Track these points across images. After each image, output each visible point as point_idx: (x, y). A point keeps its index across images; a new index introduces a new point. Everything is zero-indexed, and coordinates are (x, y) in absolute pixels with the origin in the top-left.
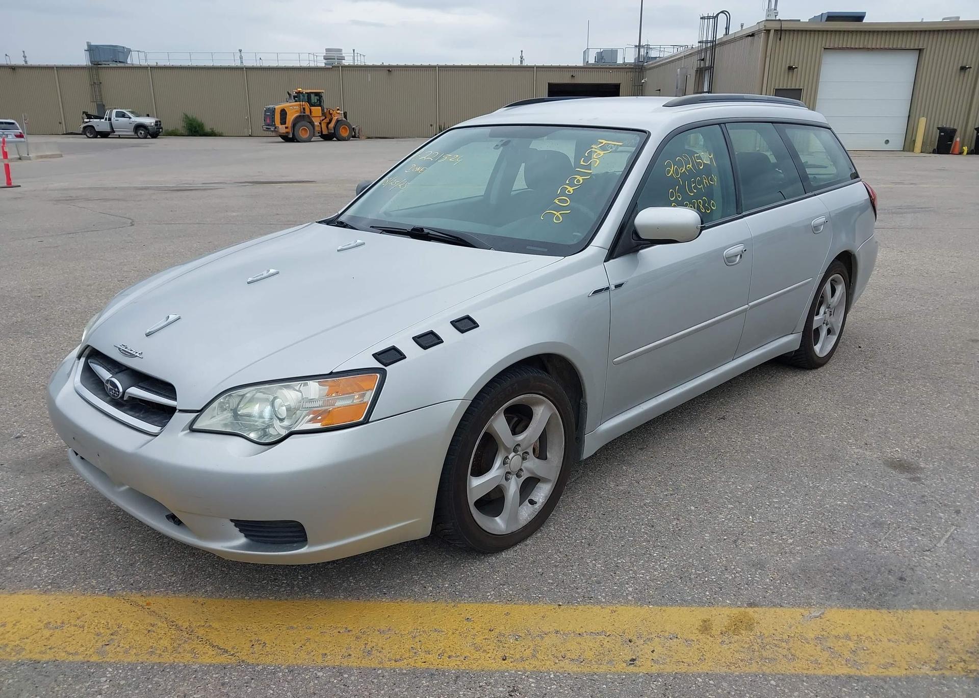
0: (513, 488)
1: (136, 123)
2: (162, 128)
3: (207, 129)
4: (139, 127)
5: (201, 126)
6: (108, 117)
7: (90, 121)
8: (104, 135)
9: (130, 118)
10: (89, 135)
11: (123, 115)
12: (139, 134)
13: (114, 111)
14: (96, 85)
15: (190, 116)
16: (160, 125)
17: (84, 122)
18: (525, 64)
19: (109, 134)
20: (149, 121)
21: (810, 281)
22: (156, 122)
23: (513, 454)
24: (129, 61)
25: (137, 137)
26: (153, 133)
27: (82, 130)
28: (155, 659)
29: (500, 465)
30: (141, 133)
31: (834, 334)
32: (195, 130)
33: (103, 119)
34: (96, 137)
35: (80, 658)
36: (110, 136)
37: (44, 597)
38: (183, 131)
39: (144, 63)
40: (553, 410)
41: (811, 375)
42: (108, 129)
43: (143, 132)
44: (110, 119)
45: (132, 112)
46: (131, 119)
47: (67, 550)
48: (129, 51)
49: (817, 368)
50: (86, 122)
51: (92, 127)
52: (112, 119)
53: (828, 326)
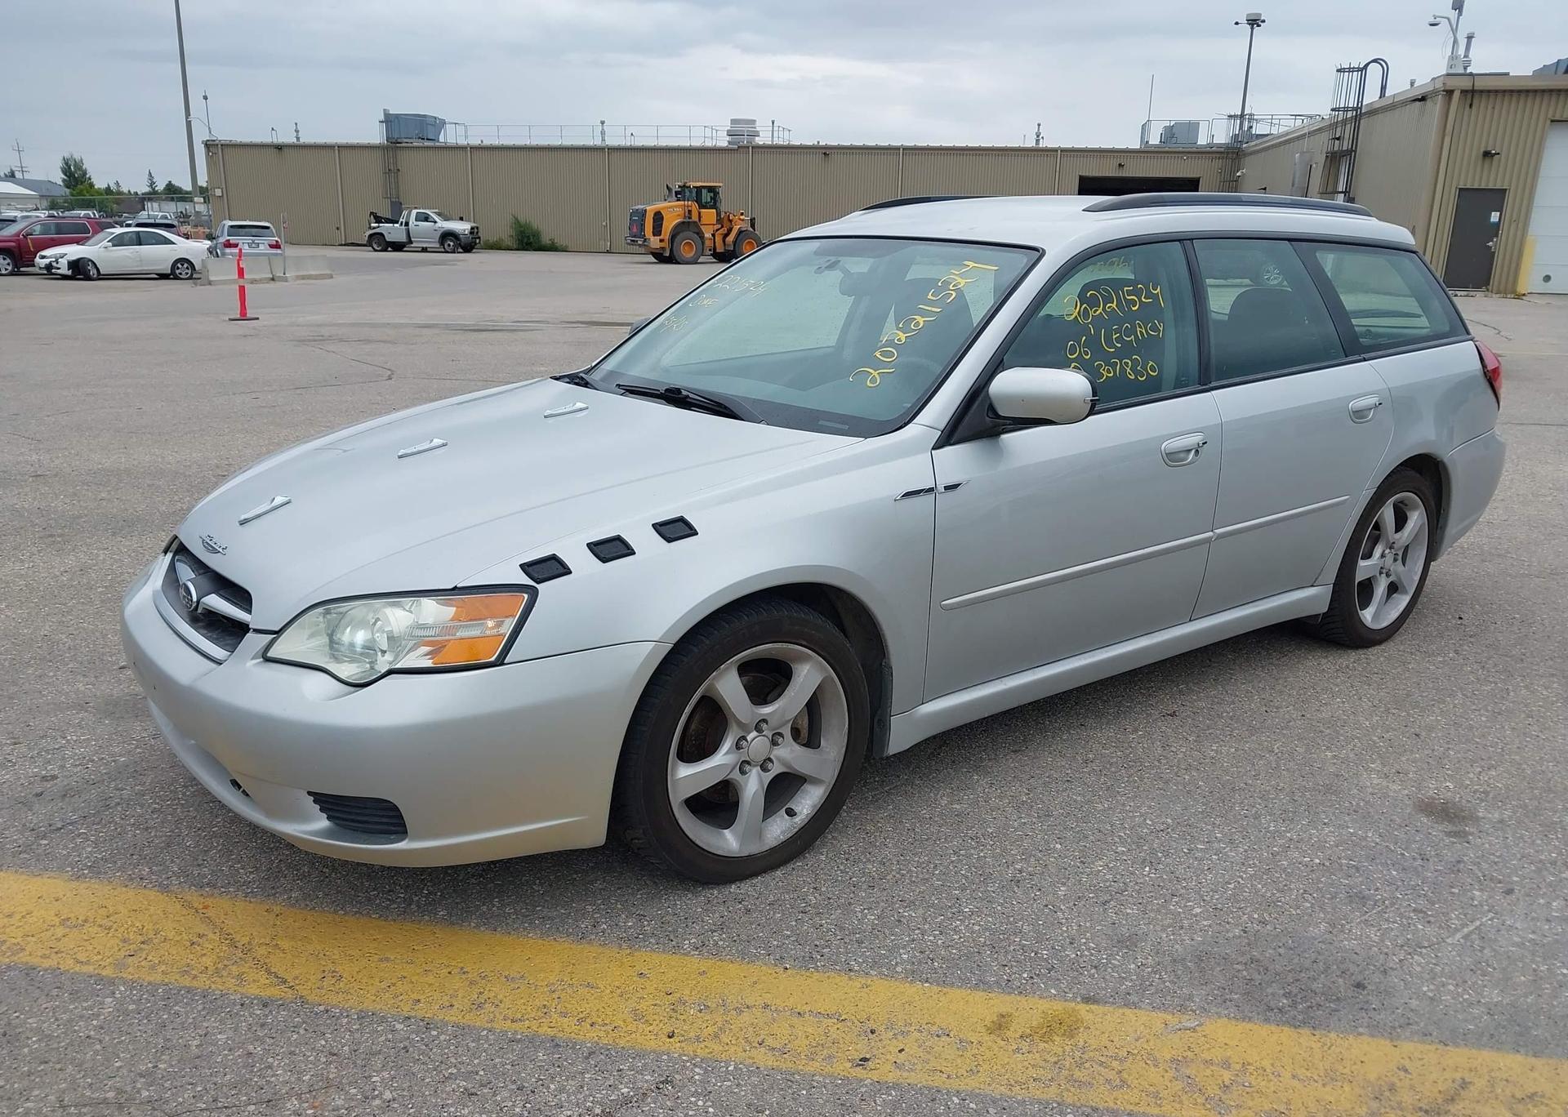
0: (752, 786)
1: (443, 230)
2: (479, 238)
3: (545, 240)
4: (447, 235)
5: (537, 235)
6: (404, 221)
7: (378, 227)
8: (398, 247)
9: (435, 222)
10: (375, 246)
11: (426, 218)
12: (446, 246)
13: (414, 212)
14: (392, 173)
15: (522, 219)
16: (477, 233)
17: (370, 228)
18: (1042, 145)
19: (404, 246)
20: (462, 227)
21: (1346, 500)
22: (472, 228)
23: (754, 734)
24: (442, 139)
25: (443, 250)
26: (467, 245)
27: (367, 238)
28: (187, 982)
29: (730, 749)
30: (449, 245)
31: (1405, 592)
32: (527, 241)
33: (397, 222)
34: (385, 250)
35: (90, 969)
36: (405, 249)
37: (74, 884)
38: (508, 242)
39: (462, 142)
40: (826, 670)
41: (1350, 659)
42: (404, 239)
43: (452, 244)
44: (407, 224)
45: (439, 214)
46: (437, 225)
47: (128, 825)
48: (443, 123)
49: (1367, 647)
50: (374, 228)
51: (382, 235)
52: (410, 223)
53: (1391, 579)
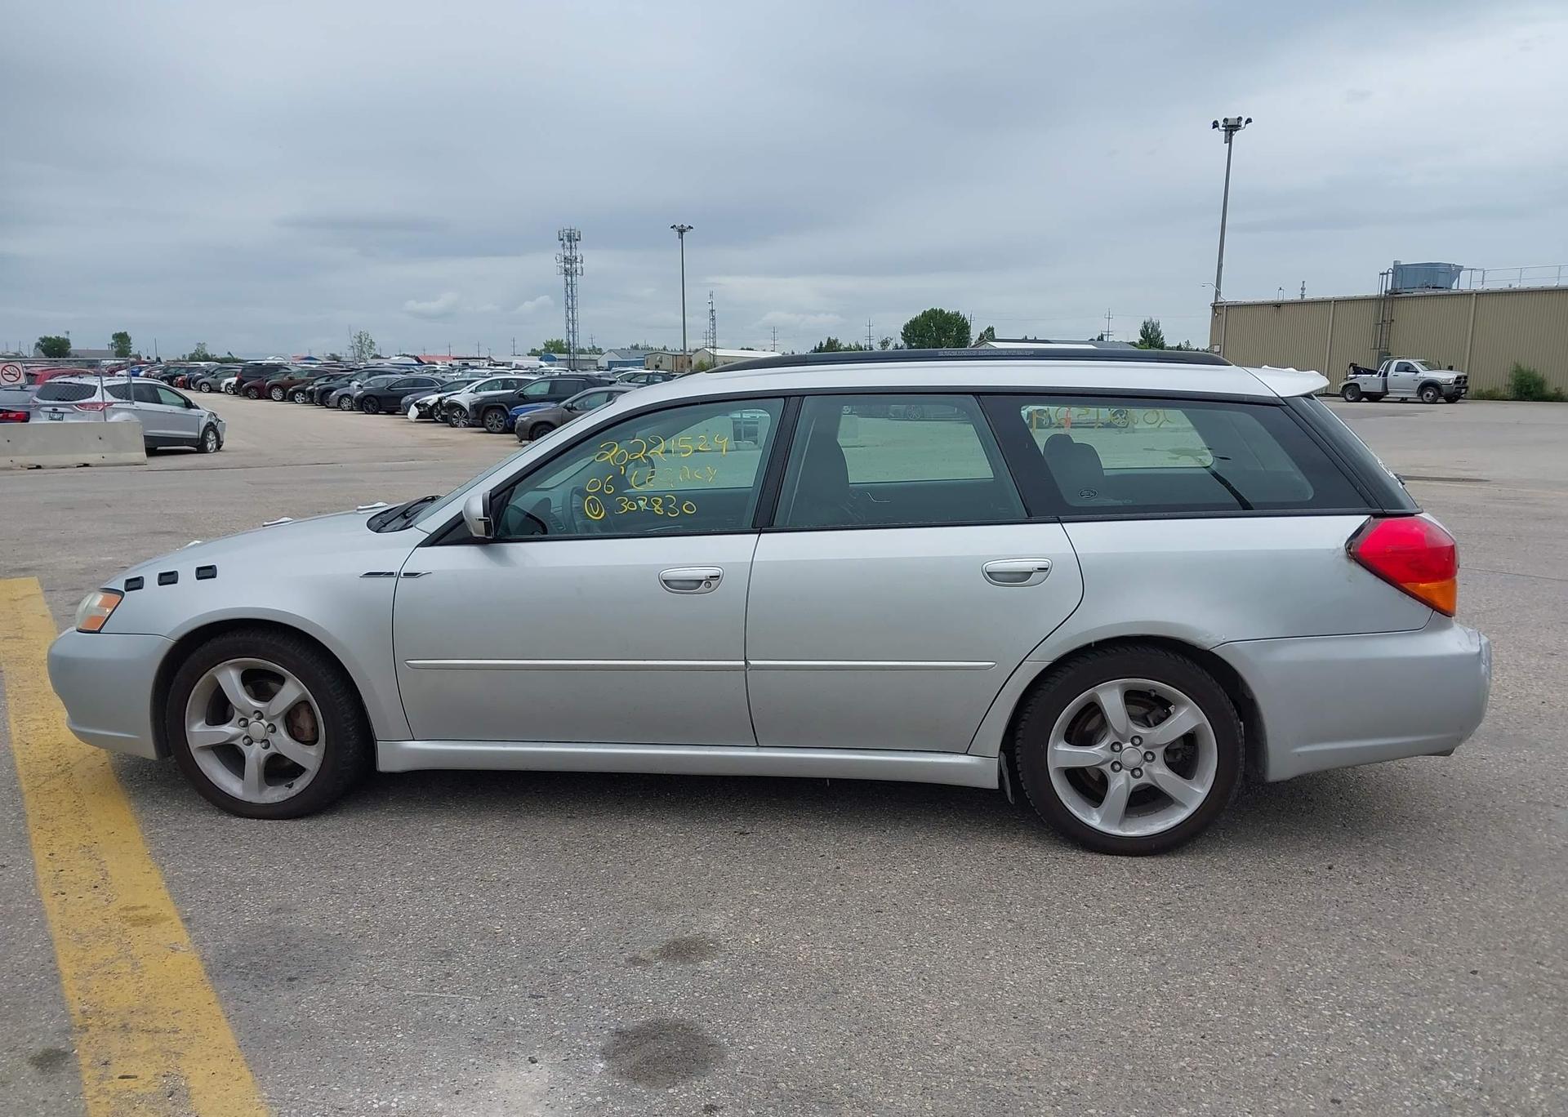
1: (1423, 380)
2: (1467, 388)
3: (1550, 389)
4: (1428, 385)
5: (1540, 384)
6: (1383, 371)
7: (1355, 378)
8: (1374, 397)
9: (1417, 372)
10: (1349, 398)
11: (1407, 368)
12: (1424, 396)
13: (1396, 362)
14: (1385, 324)
15: (1525, 367)
16: (1465, 382)
17: (1346, 379)
19: (1382, 397)
20: (1445, 376)
22: (1458, 378)
24: (1454, 286)
25: (1421, 400)
26: (1453, 395)
27: (1341, 389)
30: (1428, 395)
32: (1528, 390)
33: (1376, 374)
34: (1358, 400)
36: (1383, 399)
38: (1503, 392)
39: (1479, 287)
42: (1378, 388)
43: (1431, 394)
44: (1386, 374)
45: (1424, 364)
46: (1419, 375)
48: (1460, 269)
50: (1351, 379)
51: (1357, 385)
52: (1390, 373)
